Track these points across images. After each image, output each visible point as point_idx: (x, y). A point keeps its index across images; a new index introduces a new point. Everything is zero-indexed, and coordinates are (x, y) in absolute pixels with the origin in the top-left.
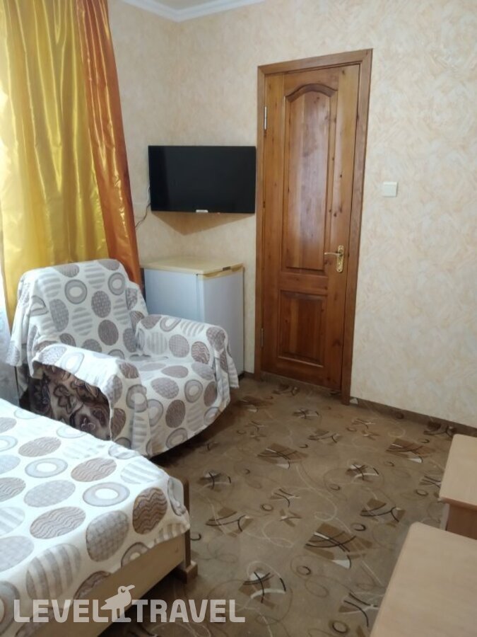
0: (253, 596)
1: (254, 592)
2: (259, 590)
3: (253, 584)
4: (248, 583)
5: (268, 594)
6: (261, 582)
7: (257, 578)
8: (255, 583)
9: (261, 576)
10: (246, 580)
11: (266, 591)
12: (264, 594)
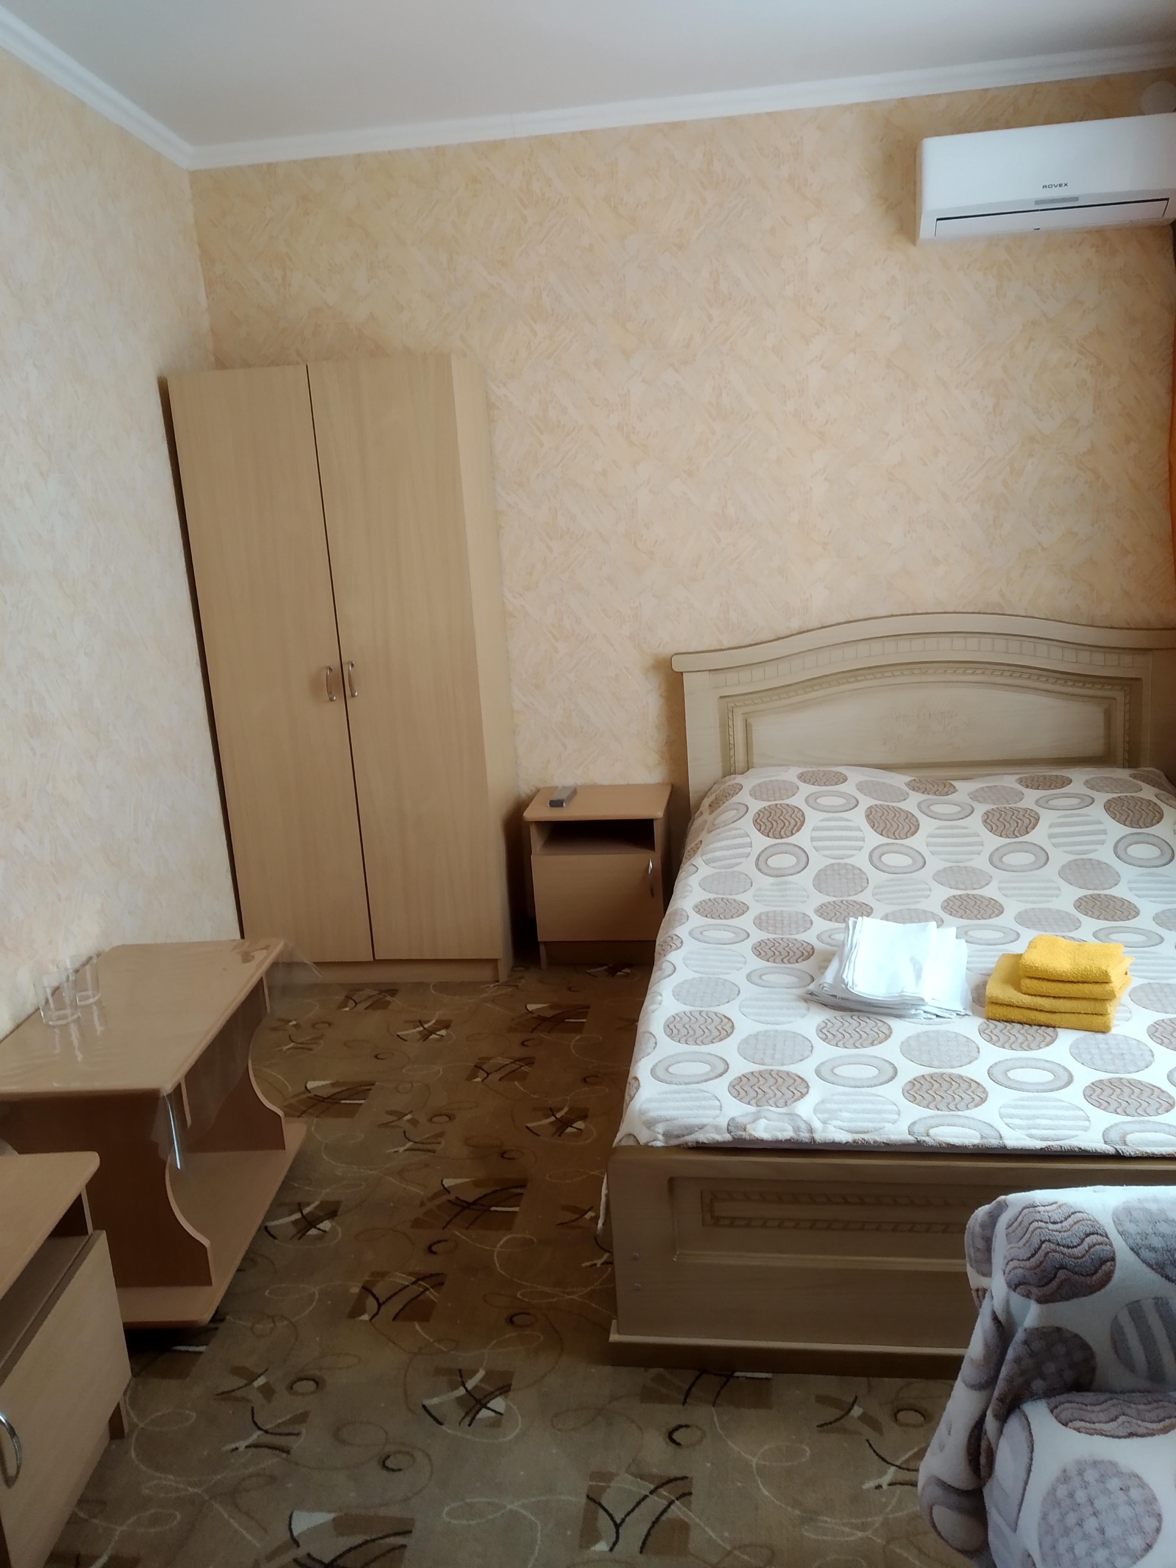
0: (481, 1374)
1: (483, 1380)
2: (476, 1387)
3: (493, 1392)
4: (504, 1390)
5: (454, 1388)
6: (478, 1401)
7: (489, 1405)
8: (492, 1395)
9: (484, 1413)
10: (511, 1393)
11: (461, 1391)
12: (464, 1385)
